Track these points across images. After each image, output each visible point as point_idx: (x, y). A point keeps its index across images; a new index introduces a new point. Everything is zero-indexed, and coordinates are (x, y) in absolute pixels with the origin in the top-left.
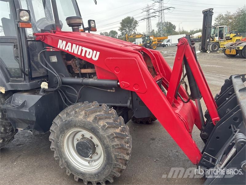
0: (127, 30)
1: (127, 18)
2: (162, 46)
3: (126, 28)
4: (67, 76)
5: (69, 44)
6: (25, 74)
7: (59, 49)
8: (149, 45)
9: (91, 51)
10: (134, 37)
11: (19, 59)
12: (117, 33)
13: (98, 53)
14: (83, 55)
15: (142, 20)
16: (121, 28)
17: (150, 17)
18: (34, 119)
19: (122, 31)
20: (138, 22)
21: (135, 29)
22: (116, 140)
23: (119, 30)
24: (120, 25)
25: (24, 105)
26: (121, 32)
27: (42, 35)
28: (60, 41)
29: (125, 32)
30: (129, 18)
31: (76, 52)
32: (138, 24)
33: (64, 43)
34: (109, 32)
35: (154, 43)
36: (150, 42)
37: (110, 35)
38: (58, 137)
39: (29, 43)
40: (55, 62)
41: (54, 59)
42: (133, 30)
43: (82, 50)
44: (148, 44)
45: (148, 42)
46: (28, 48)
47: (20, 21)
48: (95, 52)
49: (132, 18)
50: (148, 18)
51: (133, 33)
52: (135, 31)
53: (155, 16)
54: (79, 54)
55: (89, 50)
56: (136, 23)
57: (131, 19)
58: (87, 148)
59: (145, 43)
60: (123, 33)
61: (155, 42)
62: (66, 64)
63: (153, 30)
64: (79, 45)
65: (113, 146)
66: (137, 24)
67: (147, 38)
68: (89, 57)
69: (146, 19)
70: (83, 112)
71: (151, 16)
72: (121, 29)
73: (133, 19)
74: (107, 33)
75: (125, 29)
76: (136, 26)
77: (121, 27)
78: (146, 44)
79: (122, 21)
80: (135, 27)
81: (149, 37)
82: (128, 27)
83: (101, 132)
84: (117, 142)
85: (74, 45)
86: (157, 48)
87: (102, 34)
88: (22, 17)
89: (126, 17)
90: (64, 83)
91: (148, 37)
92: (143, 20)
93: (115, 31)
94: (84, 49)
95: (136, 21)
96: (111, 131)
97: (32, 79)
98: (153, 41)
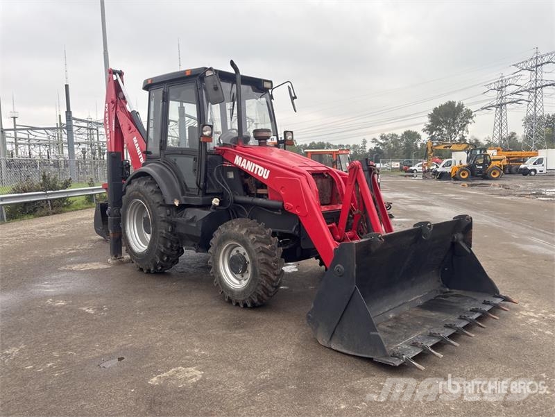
0: (445, 131)
1: (446, 105)
2: (519, 173)
3: (443, 127)
4: (240, 195)
5: (245, 160)
6: (200, 188)
7: (235, 165)
8: (481, 167)
9: (262, 169)
10: (446, 147)
11: (196, 172)
12: (419, 137)
13: (269, 171)
14: (255, 172)
15: (483, 109)
16: (429, 126)
17: (505, 104)
18: (200, 235)
19: (432, 133)
20: (473, 114)
21: (464, 130)
22: (263, 254)
23: (424, 130)
24: (427, 121)
25: (192, 220)
26: (428, 136)
27: (222, 150)
28: (237, 157)
29: (438, 135)
30: (451, 104)
31: (249, 170)
32: (474, 119)
33: (241, 158)
34: (400, 135)
35: (494, 164)
36: (485, 161)
37: (402, 140)
38: (215, 250)
39: (209, 156)
40: (230, 179)
41: (231, 175)
42: (460, 132)
43: (255, 167)
44: (480, 165)
45: (481, 161)
46: (206, 162)
47: (203, 135)
48: (266, 170)
49: (459, 104)
50: (500, 106)
51: (458, 138)
52: (464, 135)
53: (520, 100)
54: (252, 171)
55: (261, 168)
56: (469, 115)
57: (456, 106)
58: (239, 263)
59: (472, 162)
60: (432, 138)
61: (498, 162)
62: (243, 182)
63: (513, 134)
64: (253, 162)
65: (259, 260)
66: (472, 118)
67: (478, 152)
68: (260, 175)
69: (495, 109)
70: (238, 226)
71: (508, 101)
72: (430, 129)
73: (460, 107)
74: (396, 136)
75: (440, 130)
76: (468, 122)
77: (429, 124)
78: (474, 165)
79: (432, 112)
80: (465, 125)
81: (485, 150)
82: (446, 123)
83: (250, 245)
84: (263, 256)
85: (249, 162)
86: (504, 176)
87: (384, 137)
88: (205, 131)
89: (443, 103)
90: (235, 202)
91: (481, 150)
92: (485, 111)
93: (416, 133)
94: (257, 166)
95: (468, 111)
96: (259, 245)
97: (205, 194)
98: (491, 160)
